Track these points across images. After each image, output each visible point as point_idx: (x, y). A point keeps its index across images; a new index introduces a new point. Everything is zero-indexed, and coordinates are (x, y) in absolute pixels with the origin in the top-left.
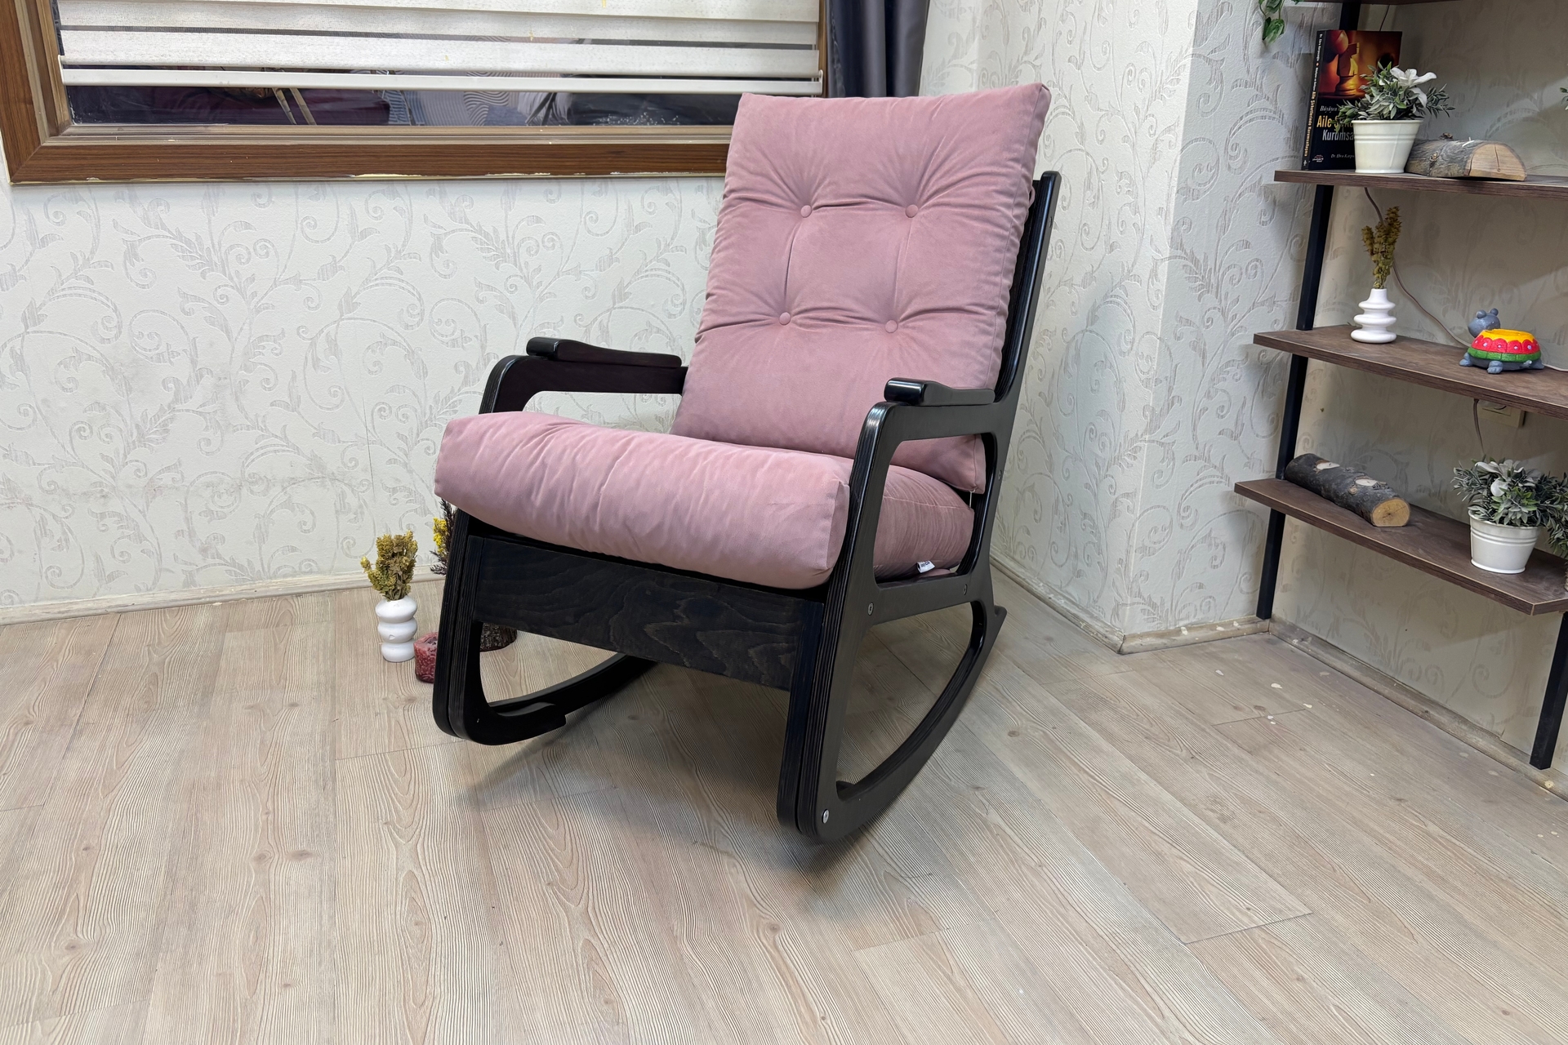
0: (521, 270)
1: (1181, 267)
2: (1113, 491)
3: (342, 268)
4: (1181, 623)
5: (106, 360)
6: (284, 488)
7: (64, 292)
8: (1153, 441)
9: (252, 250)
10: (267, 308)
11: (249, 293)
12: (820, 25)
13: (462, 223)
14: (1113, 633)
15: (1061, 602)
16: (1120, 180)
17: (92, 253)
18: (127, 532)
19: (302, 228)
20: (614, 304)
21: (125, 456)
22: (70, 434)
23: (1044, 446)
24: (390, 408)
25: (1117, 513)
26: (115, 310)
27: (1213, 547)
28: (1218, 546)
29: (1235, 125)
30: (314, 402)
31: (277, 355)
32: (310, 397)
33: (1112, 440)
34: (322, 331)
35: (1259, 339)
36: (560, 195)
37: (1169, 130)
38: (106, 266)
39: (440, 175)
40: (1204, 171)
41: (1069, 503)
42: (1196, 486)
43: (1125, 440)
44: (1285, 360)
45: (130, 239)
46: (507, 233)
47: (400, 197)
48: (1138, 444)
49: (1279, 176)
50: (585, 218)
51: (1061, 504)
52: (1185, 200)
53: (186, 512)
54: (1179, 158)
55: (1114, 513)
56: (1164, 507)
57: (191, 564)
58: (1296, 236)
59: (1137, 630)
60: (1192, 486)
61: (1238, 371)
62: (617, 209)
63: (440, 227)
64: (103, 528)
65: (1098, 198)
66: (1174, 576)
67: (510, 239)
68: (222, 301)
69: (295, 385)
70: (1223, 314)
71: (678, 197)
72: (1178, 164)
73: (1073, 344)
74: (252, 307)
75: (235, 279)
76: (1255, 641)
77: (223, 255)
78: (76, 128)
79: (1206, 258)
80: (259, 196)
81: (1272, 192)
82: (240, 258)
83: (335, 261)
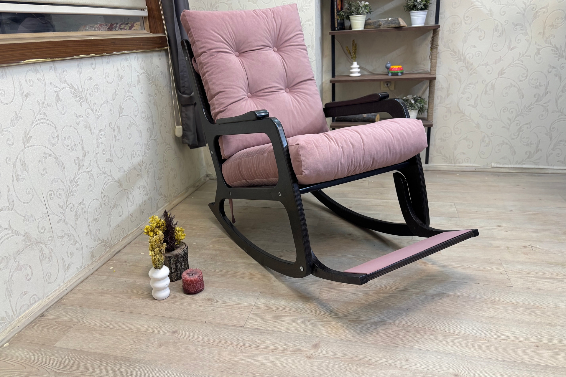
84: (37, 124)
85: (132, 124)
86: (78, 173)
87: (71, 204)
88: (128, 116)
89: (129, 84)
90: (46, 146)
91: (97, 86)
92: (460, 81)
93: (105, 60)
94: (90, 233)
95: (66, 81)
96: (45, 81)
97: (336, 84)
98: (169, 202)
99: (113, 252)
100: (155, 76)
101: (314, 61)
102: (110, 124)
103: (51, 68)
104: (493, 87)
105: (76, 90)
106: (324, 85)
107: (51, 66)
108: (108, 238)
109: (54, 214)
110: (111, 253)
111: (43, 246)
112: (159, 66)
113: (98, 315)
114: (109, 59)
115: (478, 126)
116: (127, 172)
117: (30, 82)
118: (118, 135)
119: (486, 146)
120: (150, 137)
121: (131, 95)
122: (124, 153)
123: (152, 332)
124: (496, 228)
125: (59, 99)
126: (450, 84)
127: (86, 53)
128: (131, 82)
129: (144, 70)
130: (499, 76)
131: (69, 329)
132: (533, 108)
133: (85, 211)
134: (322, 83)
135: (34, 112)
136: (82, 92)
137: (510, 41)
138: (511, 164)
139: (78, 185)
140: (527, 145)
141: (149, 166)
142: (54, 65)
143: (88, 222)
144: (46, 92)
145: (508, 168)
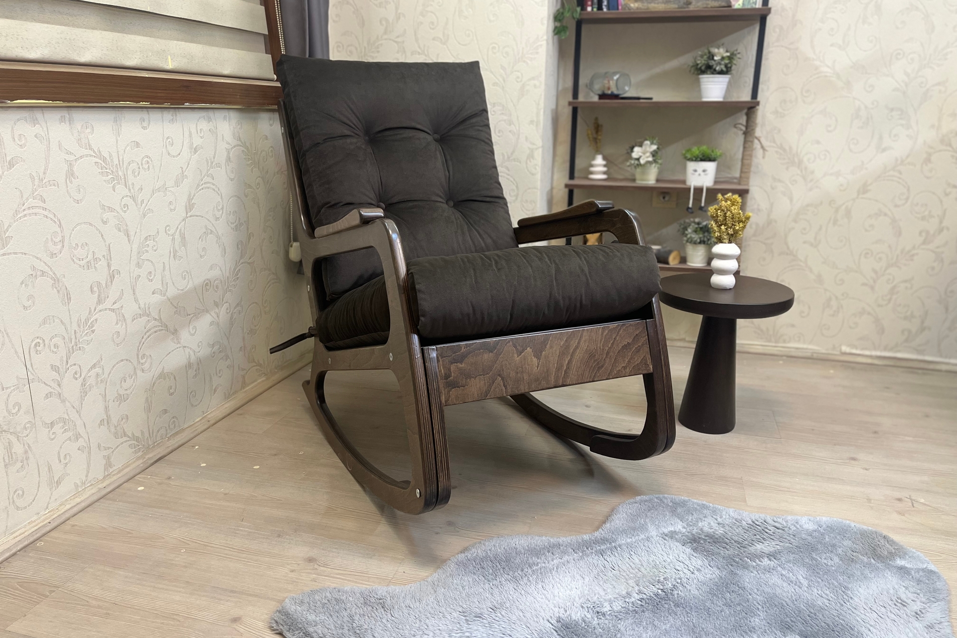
13: (87, 149)
20: (187, 214)
24: (44, 341)
36: (150, 123)
39: (76, 102)
50: (166, 142)
62: (183, 134)
67: (121, 163)
84: (25, 216)
85: (209, 231)
86: (95, 310)
87: (75, 364)
88: (202, 217)
89: (210, 161)
90: (39, 256)
91: (149, 161)
92: (791, 200)
93: (168, 115)
94: (108, 422)
95: (89, 144)
96: (49, 141)
97: (576, 192)
98: (266, 375)
99: (149, 459)
100: (259, 153)
101: (539, 148)
102: (168, 228)
103: (62, 119)
104: (848, 213)
105: (108, 163)
106: (555, 191)
107: (64, 116)
108: (142, 433)
109: (40, 380)
110: (145, 460)
111: (13, 439)
112: (269, 137)
113: (98, 576)
114: (176, 116)
115: (820, 279)
116: (192, 315)
117: (20, 140)
118: (180, 248)
119: (833, 315)
120: (242, 257)
121: (211, 181)
122: (188, 282)
123: (192, 617)
124: (848, 461)
125: (72, 175)
126: (772, 205)
127: (131, 99)
128: (214, 158)
129: (240, 141)
130: (858, 195)
131: (40, 598)
132: (917, 254)
133: (101, 380)
134: (552, 188)
135: (21, 193)
136: (119, 166)
137: (881, 138)
138: (875, 349)
139: (94, 332)
140: (905, 318)
141: (235, 308)
142: (69, 114)
143: (106, 401)
144: (49, 161)
145: (871, 357)
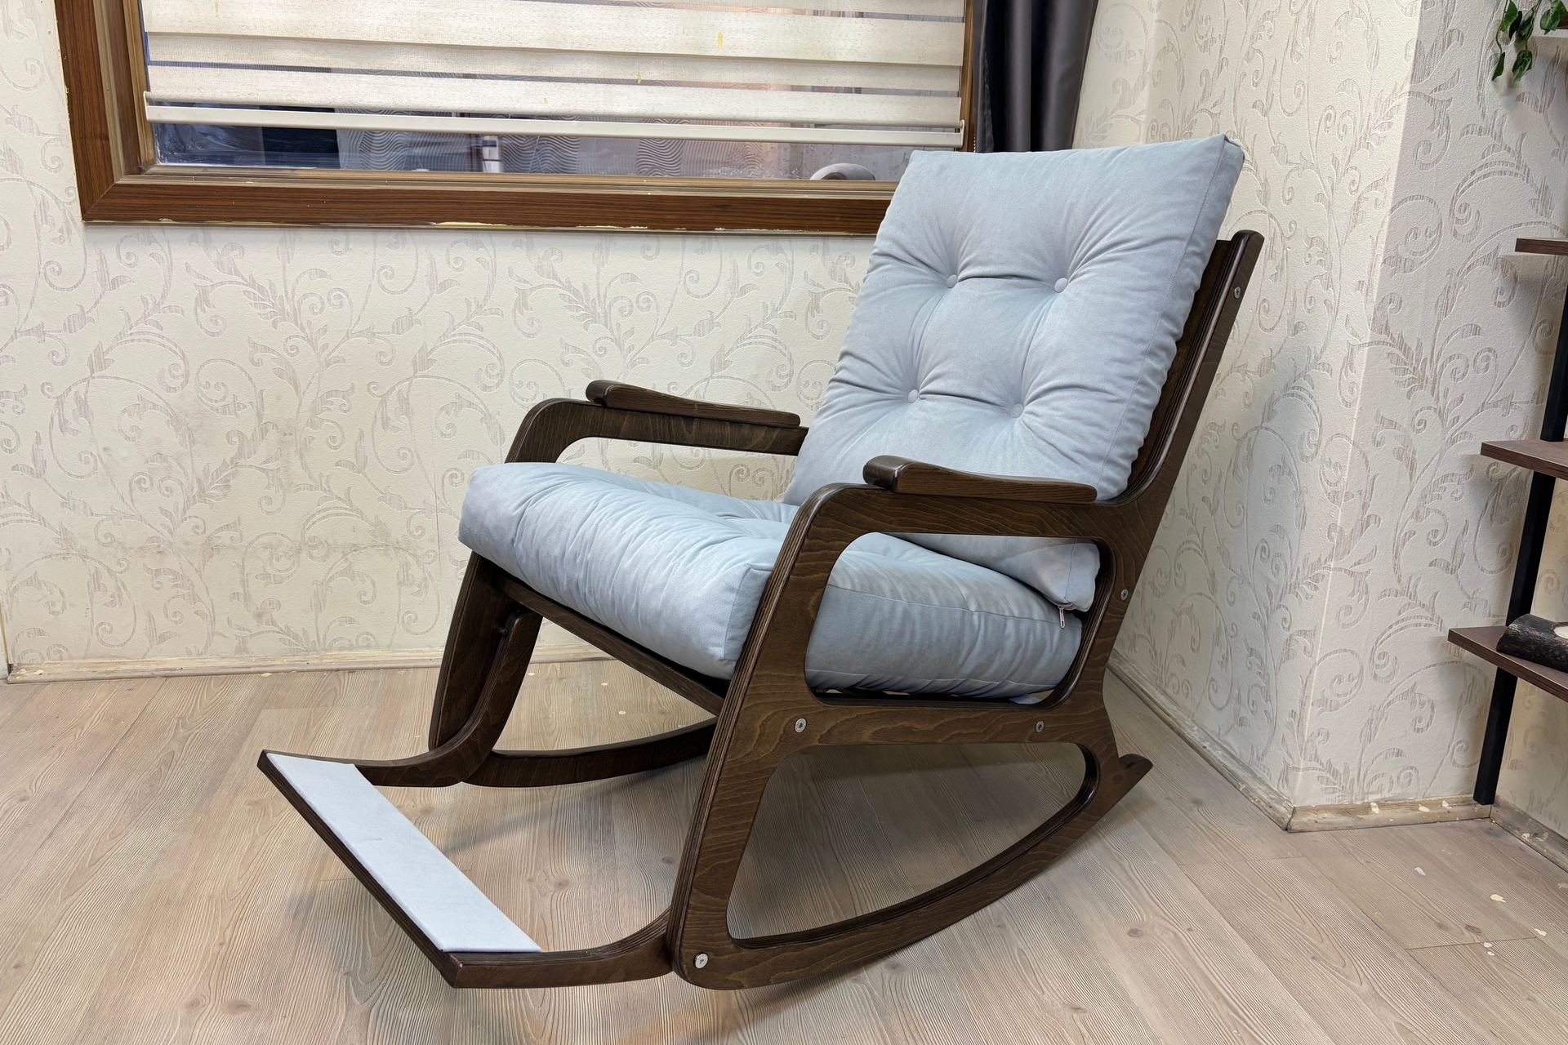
0: (612, 332)
1: (1386, 356)
2: (1287, 626)
3: (418, 322)
4: (1371, 798)
5: (171, 410)
6: (345, 555)
7: (133, 337)
8: (1340, 569)
9: (326, 300)
10: (338, 362)
11: (320, 345)
12: (963, 69)
13: (550, 278)
14: (1280, 802)
15: (1218, 755)
16: (1311, 247)
17: (163, 297)
18: (181, 591)
19: (379, 278)
20: (713, 372)
21: (184, 511)
22: (130, 485)
23: (1206, 562)
24: (462, 474)
25: (1291, 653)
26: (183, 358)
27: (1418, 706)
28: (1425, 704)
29: (1464, 181)
30: (382, 464)
31: (345, 411)
32: (378, 459)
33: (1289, 564)
34: (393, 388)
35: (1488, 450)
36: (658, 252)
37: (1375, 185)
38: (177, 312)
39: (527, 225)
40: (1421, 237)
41: (1232, 634)
42: (1395, 628)
43: (1303, 564)
44: (1524, 478)
45: (201, 284)
46: (598, 291)
47: (484, 247)
48: (1320, 571)
49: (1523, 245)
50: (685, 277)
51: (1223, 635)
52: (1394, 271)
53: (243, 573)
54: (1388, 219)
55: (1287, 655)
56: (1353, 652)
57: (244, 629)
58: (1544, 322)
59: (1311, 802)
60: (1390, 627)
61: (1459, 487)
62: (721, 269)
63: (525, 282)
64: (158, 586)
65: (1282, 269)
66: (1363, 738)
67: (602, 297)
68: (293, 352)
69: (363, 445)
70: (1440, 415)
71: (790, 258)
72: (1386, 227)
73: (1246, 443)
74: (322, 360)
75: (307, 330)
76: (1470, 831)
77: (296, 304)
78: (163, 165)
79: (1420, 345)
80: (337, 243)
81: (1512, 266)
82: (313, 308)
83: (411, 314)
89: (770, 308)
90: (469, 386)
91: (650, 297)
95: (554, 273)
103: (517, 244)
105: (580, 296)
111: (410, 559)
117: (456, 263)
121: (771, 334)
125: (525, 305)
135: (453, 317)
136: (597, 302)
144: (493, 287)
